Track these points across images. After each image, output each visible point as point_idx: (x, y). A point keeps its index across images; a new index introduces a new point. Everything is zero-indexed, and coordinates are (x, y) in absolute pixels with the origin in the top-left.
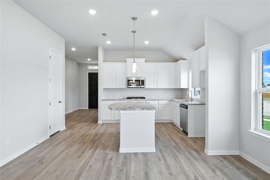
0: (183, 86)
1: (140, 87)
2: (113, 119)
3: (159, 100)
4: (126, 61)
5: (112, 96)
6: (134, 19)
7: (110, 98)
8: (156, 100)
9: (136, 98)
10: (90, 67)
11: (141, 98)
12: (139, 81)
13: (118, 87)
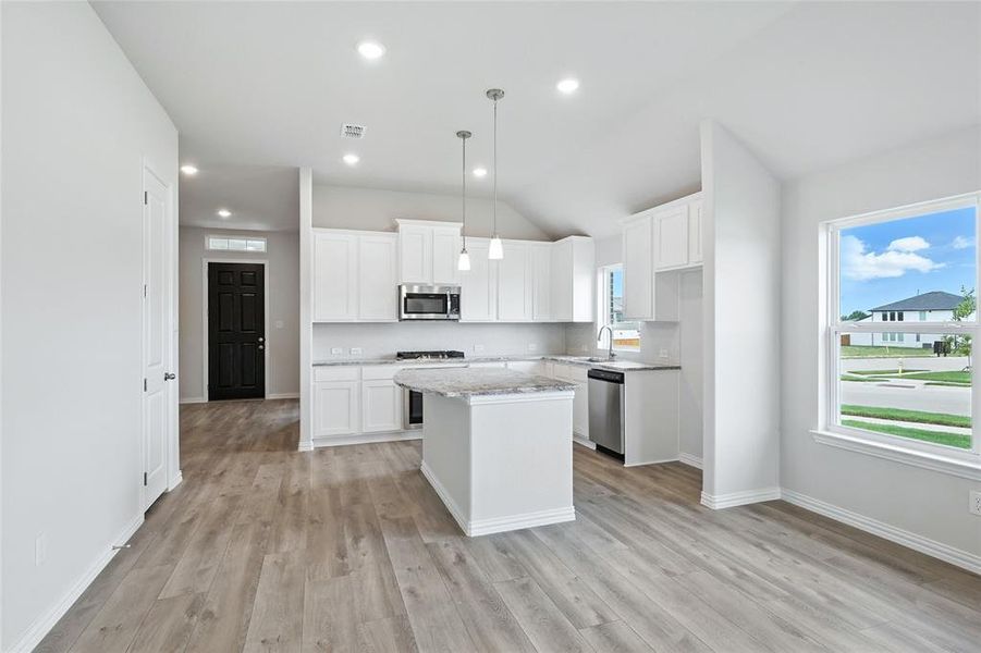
0: (581, 314)
1: (445, 316)
2: (354, 430)
3: (510, 360)
4: (394, 229)
5: (341, 351)
6: (495, 94)
7: (333, 359)
8: (498, 360)
9: (435, 354)
10: (214, 243)
11: (452, 355)
12: (443, 297)
13: (368, 316)
